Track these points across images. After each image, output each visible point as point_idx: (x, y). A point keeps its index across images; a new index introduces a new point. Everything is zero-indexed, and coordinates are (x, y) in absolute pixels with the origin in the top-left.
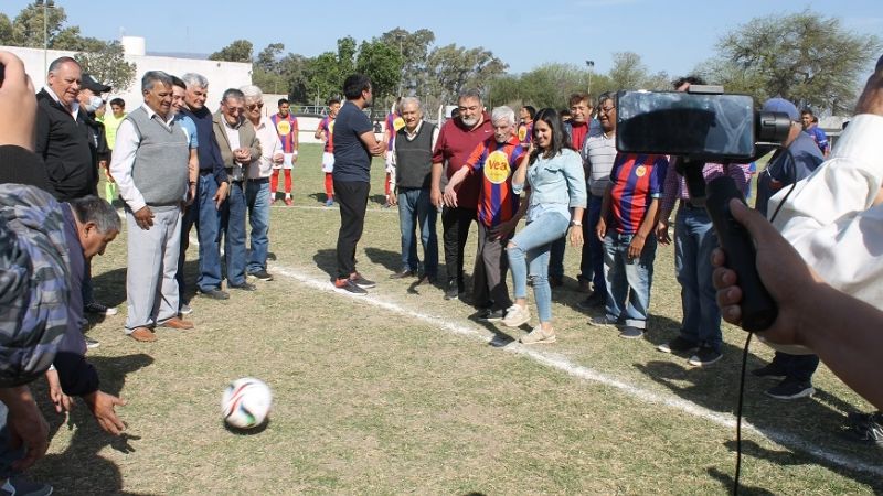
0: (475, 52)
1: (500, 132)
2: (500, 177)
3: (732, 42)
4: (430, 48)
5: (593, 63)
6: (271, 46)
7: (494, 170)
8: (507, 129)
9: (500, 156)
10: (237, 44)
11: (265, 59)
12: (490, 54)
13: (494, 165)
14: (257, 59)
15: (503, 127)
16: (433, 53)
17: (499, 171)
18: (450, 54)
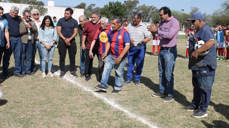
0: (151, 7)
1: (102, 25)
2: (105, 40)
3: (226, 4)
4: (138, 6)
5: (183, 10)
6: (91, 4)
7: (102, 38)
8: (104, 25)
9: (104, 34)
10: (82, 4)
11: (90, 8)
12: (155, 8)
13: (102, 37)
14: (87, 8)
15: (103, 24)
16: (139, 7)
17: (104, 39)
18: (144, 8)
